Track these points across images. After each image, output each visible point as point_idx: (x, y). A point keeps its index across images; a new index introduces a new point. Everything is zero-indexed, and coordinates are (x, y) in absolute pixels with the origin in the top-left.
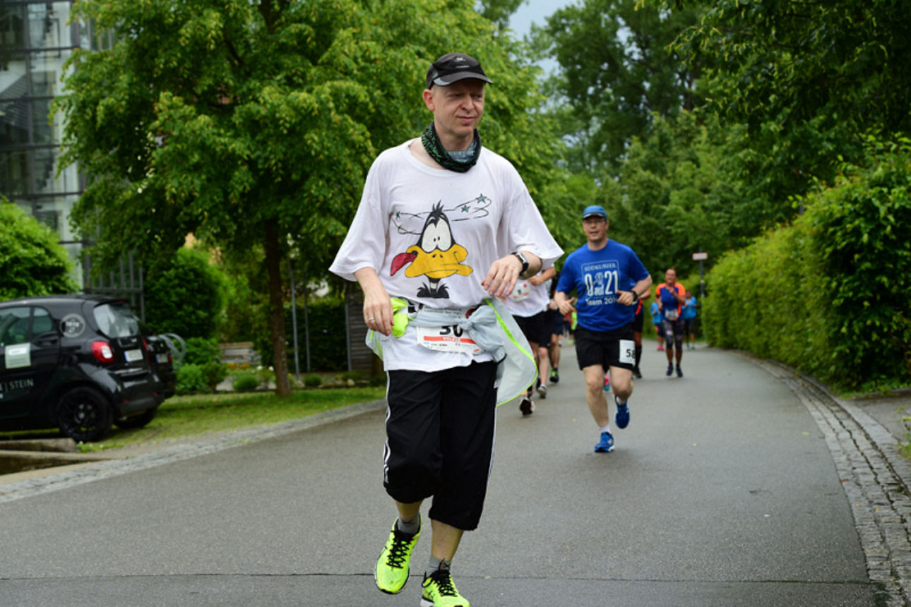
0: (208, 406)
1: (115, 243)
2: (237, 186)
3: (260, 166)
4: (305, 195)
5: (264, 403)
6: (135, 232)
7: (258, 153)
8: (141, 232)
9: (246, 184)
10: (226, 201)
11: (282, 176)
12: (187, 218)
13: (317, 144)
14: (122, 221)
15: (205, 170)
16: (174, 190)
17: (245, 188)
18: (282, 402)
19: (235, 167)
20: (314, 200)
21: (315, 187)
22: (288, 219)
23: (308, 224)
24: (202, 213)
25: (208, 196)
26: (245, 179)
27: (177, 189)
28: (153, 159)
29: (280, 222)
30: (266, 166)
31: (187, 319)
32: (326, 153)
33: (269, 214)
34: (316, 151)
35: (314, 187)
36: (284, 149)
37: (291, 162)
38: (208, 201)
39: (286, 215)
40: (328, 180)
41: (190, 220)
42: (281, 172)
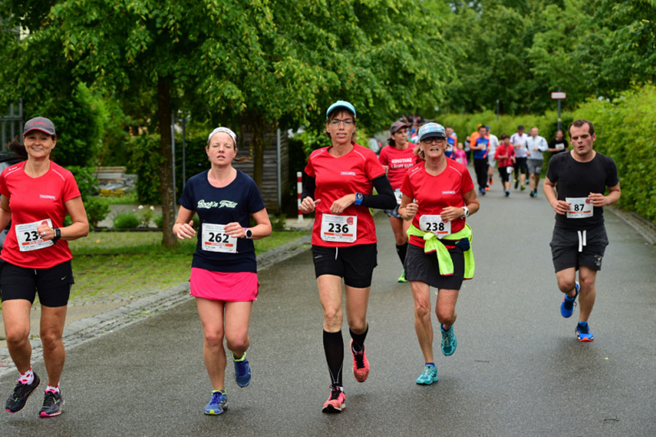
0: (96, 255)
1: (8, 91)
2: (134, 45)
3: (158, 26)
4: (202, 57)
5: (152, 253)
6: (29, 81)
7: (155, 12)
8: (35, 81)
9: (143, 43)
10: (123, 59)
11: (179, 36)
12: (83, 72)
13: (215, 7)
14: (16, 70)
15: (102, 26)
16: (72, 47)
17: (142, 47)
18: (169, 254)
19: (132, 25)
20: (211, 63)
21: (213, 50)
22: (184, 79)
23: (204, 85)
24: (99, 70)
25: (105, 53)
26: (142, 38)
27: (75, 47)
28: (52, 14)
29: (176, 81)
30: (164, 26)
31: (65, 148)
32: (225, 17)
33: (165, 72)
34: (215, 15)
35: (211, 49)
36: (182, 10)
37: (189, 22)
38: (106, 57)
39: (183, 75)
40: (224, 42)
41: (86, 74)
42: (179, 32)
